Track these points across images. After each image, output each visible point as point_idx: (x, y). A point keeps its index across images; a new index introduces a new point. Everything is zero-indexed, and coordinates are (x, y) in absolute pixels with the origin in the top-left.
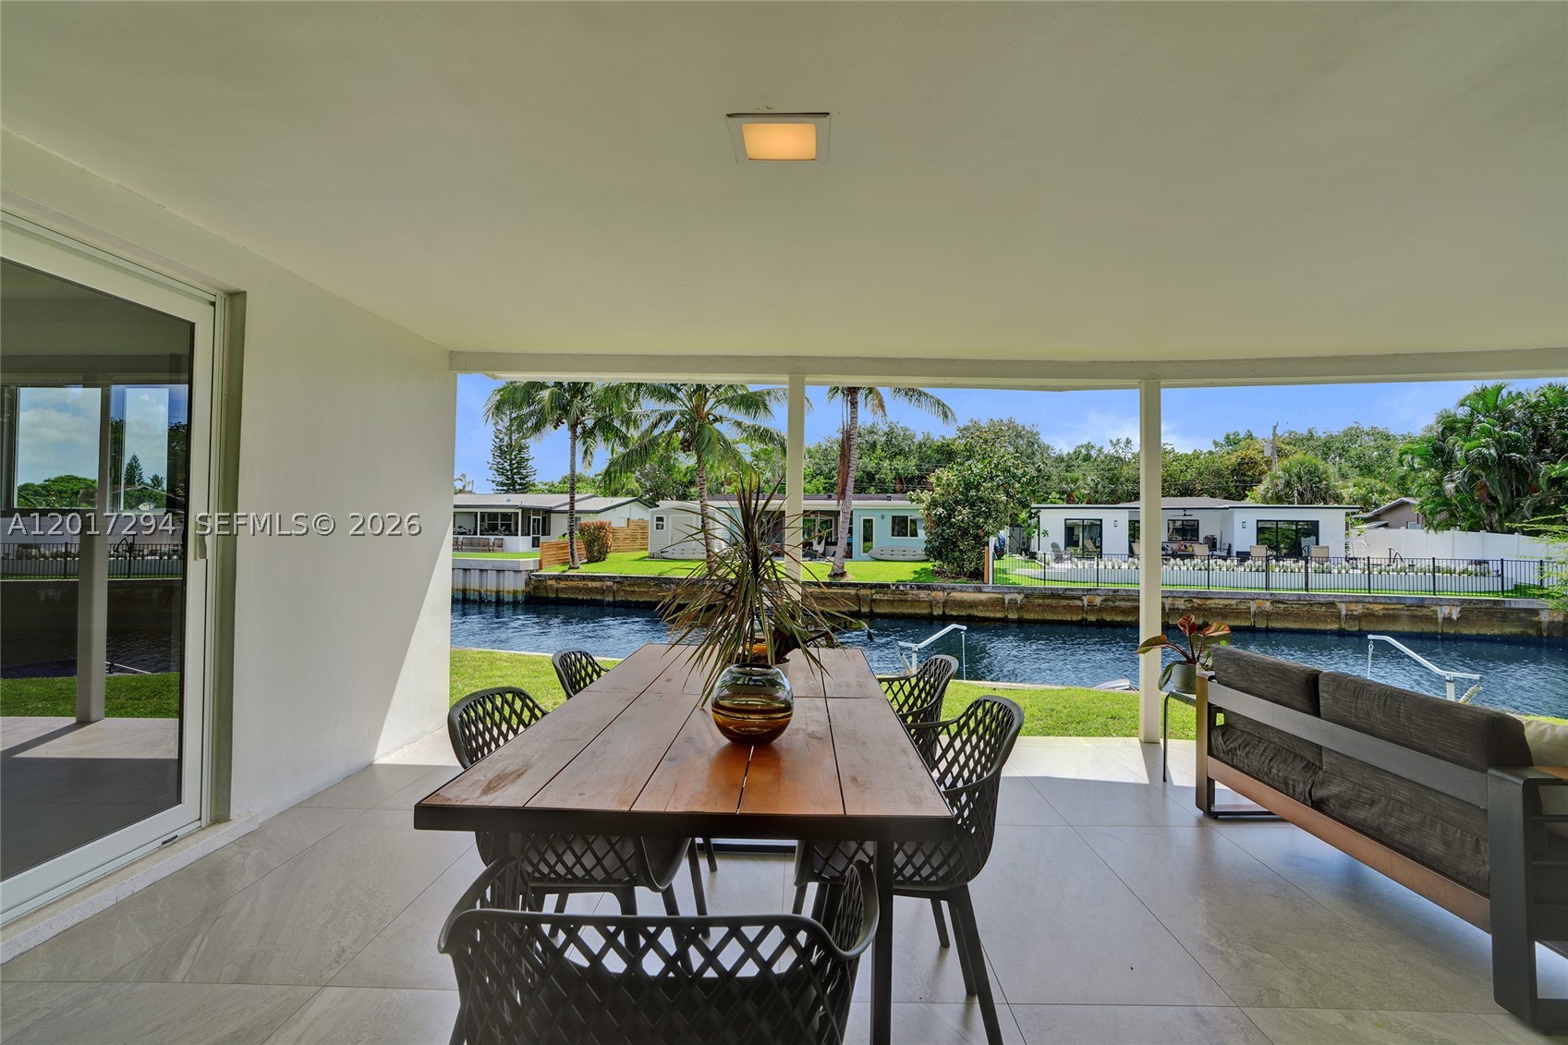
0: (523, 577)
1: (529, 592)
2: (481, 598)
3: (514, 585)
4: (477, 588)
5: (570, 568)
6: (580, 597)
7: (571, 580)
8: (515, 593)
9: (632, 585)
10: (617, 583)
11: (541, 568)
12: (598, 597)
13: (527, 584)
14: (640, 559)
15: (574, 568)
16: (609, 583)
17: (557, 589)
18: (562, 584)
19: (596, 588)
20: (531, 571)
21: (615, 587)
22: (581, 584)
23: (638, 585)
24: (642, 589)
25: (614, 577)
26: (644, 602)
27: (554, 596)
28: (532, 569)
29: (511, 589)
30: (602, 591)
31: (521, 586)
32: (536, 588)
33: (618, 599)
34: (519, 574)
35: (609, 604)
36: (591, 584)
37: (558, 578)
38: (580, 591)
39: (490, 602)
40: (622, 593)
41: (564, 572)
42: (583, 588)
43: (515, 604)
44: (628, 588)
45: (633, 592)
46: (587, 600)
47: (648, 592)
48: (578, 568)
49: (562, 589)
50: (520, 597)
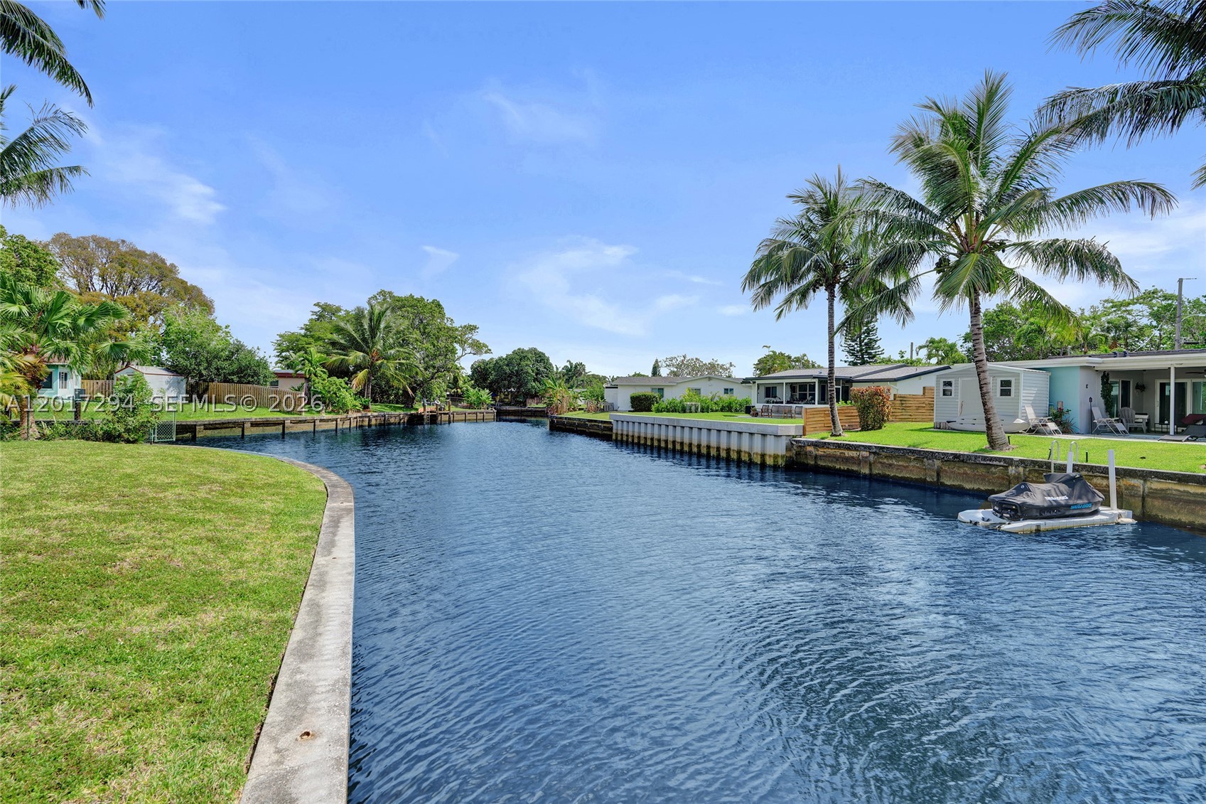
0: (783, 443)
1: (791, 457)
2: (750, 459)
3: (776, 449)
4: (747, 450)
5: (832, 435)
6: (838, 467)
7: (828, 448)
8: (776, 457)
9: (891, 457)
10: (874, 453)
11: (804, 435)
12: (855, 468)
13: (789, 449)
14: (921, 430)
15: (836, 436)
16: (865, 454)
17: (816, 457)
18: (821, 452)
19: (853, 457)
20: (794, 437)
21: (872, 458)
22: (838, 452)
23: (897, 457)
24: (901, 463)
25: (870, 447)
26: (903, 478)
27: (813, 463)
28: (793, 434)
29: (772, 453)
30: (858, 461)
31: (782, 451)
32: (798, 454)
33: (875, 471)
34: (780, 439)
35: (865, 477)
36: (848, 453)
37: (816, 445)
38: (837, 460)
39: (757, 464)
40: (879, 465)
41: (823, 439)
42: (840, 457)
43: (775, 468)
44: (885, 461)
45: (890, 465)
46: (844, 470)
47: (907, 467)
48: (840, 435)
49: (821, 456)
50: (781, 462)
